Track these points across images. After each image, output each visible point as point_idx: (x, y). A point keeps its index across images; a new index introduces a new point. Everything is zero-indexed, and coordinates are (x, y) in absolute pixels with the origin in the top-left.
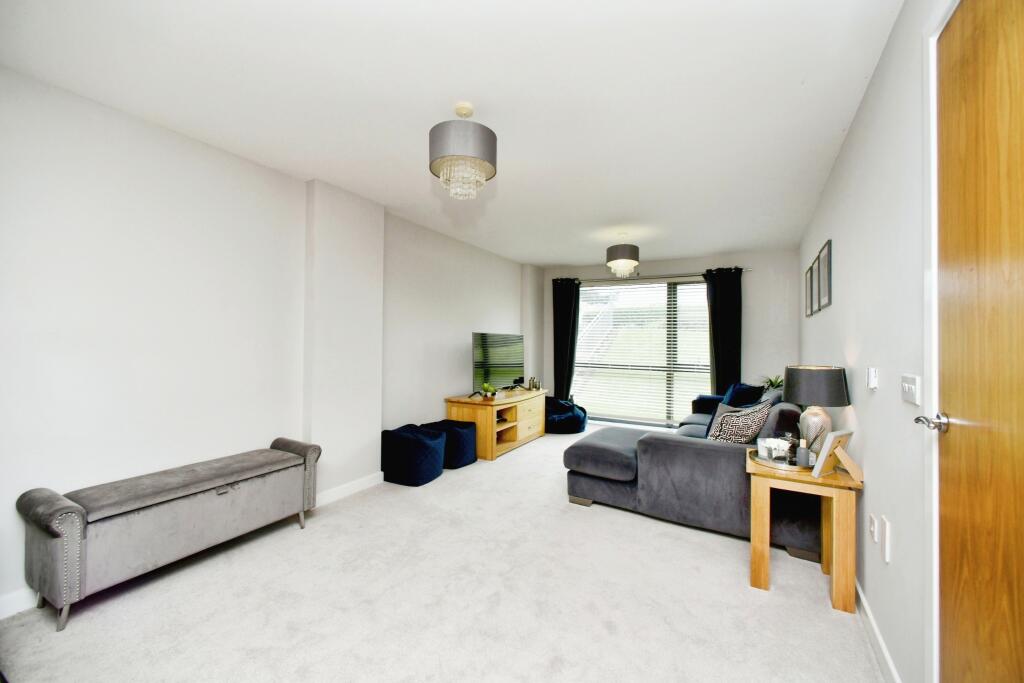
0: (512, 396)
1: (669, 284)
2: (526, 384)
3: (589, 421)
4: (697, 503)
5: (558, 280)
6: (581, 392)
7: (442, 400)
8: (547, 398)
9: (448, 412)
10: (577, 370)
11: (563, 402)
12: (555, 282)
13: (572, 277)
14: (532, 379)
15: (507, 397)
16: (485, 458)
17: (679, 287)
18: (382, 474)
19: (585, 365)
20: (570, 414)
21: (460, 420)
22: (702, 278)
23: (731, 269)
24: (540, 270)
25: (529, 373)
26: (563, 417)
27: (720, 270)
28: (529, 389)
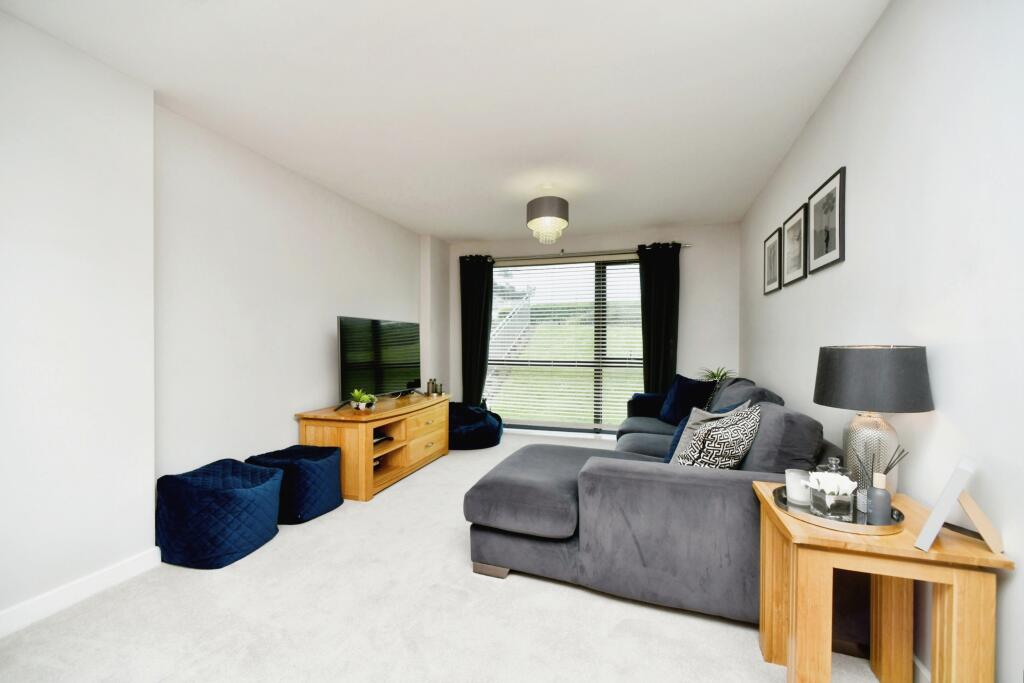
0: (404, 405)
1: (597, 263)
2: (424, 388)
3: (505, 430)
4: (674, 573)
5: (466, 257)
6: (497, 396)
7: (293, 416)
8: (452, 405)
9: (302, 434)
10: (491, 369)
11: (472, 408)
12: (463, 260)
13: (483, 254)
14: (432, 382)
15: (398, 406)
16: (355, 498)
17: (608, 267)
18: (157, 551)
19: (500, 363)
20: (481, 424)
21: (320, 445)
22: (635, 257)
23: (667, 244)
24: (442, 243)
25: (427, 373)
26: (473, 428)
27: (655, 246)
28: (427, 395)
